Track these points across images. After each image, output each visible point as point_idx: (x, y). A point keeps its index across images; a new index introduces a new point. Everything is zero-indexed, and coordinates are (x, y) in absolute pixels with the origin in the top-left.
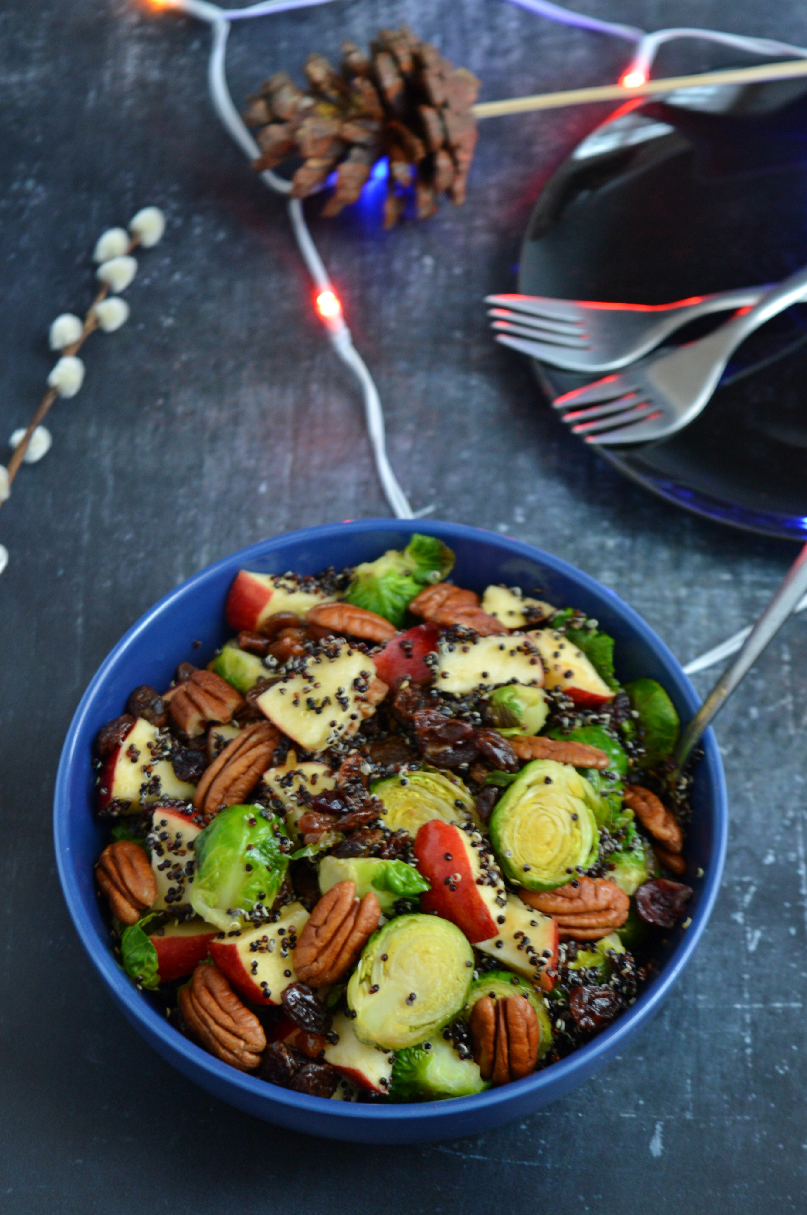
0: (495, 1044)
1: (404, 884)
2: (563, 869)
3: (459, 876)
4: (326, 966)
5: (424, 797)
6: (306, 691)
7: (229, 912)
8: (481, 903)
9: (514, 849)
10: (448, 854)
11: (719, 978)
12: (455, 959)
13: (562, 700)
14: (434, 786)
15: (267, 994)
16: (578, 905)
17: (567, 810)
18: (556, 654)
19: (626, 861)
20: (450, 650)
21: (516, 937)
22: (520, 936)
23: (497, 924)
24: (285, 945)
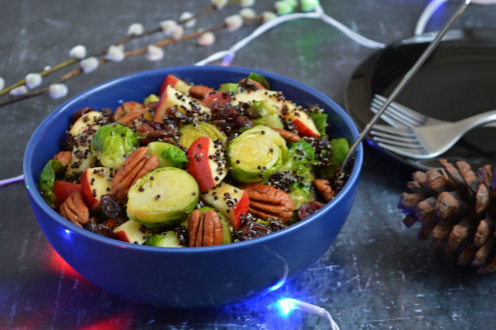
1: (176, 156)
2: (256, 167)
3: (202, 155)
4: (125, 185)
5: (203, 135)
8: (208, 168)
10: (200, 145)
12: (188, 189)
13: (291, 125)
14: (209, 131)
15: (94, 195)
16: (264, 197)
17: (268, 146)
18: (295, 110)
19: (298, 190)
20: (242, 91)
21: (225, 195)
22: (227, 195)
23: (214, 181)
24: (111, 176)
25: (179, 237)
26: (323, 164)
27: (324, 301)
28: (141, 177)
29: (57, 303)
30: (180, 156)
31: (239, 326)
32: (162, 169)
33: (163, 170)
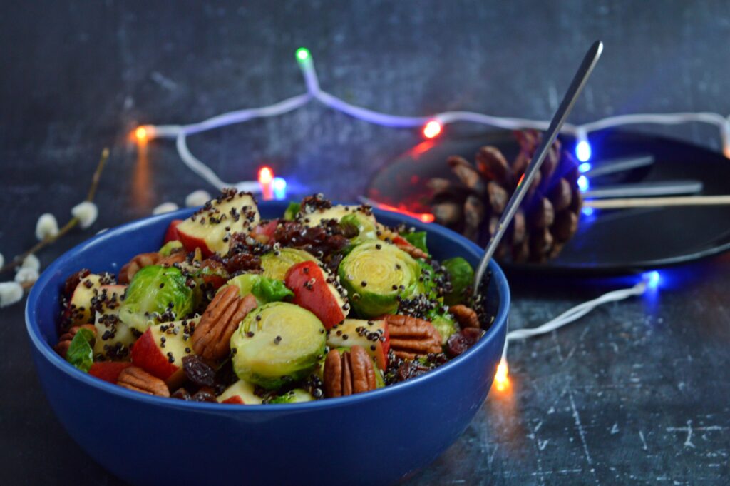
0: (342, 383)
1: (275, 290)
2: (391, 287)
3: (314, 280)
4: (215, 335)
6: (210, 215)
7: (147, 314)
8: (330, 295)
10: (307, 269)
11: (519, 462)
12: (311, 327)
14: (298, 258)
15: (171, 360)
17: (391, 262)
19: (439, 319)
21: (357, 330)
22: (361, 330)
23: (342, 310)
24: (186, 331)
25: (314, 393)
26: (445, 290)
28: (242, 320)
30: (282, 288)
33: (268, 307)
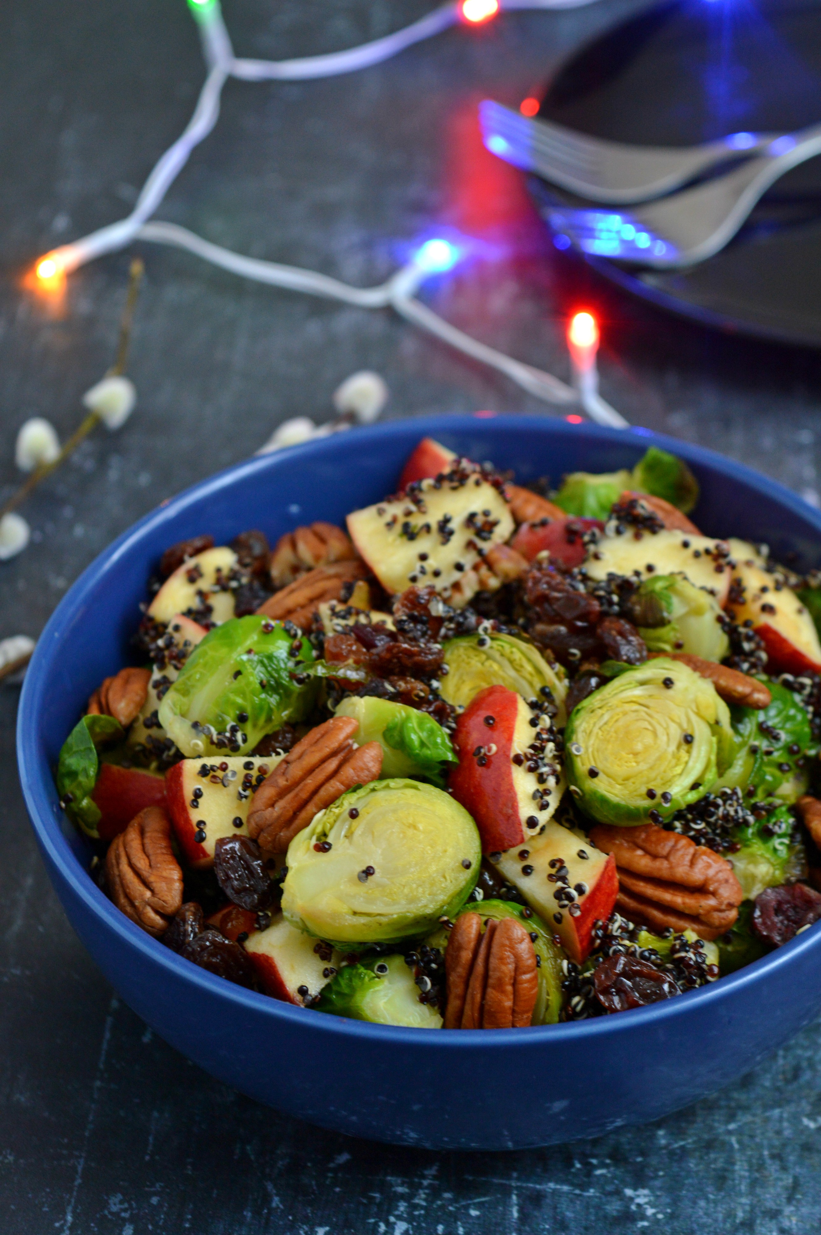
1: (423, 744)
2: (644, 791)
3: (494, 748)
4: (282, 814)
5: (504, 671)
6: (408, 513)
7: (195, 725)
8: (511, 789)
9: (587, 748)
10: (492, 718)
12: (450, 850)
13: (749, 639)
14: (520, 659)
15: (200, 836)
16: (661, 867)
17: (680, 725)
18: (764, 590)
19: (757, 847)
20: (619, 532)
21: (552, 864)
22: (557, 864)
23: (524, 828)
24: (247, 784)
25: (419, 982)
27: (812, 1125)
28: (326, 805)
29: (98, 1083)
30: (435, 744)
31: (577, 1192)
32: (384, 783)
33: (387, 787)
